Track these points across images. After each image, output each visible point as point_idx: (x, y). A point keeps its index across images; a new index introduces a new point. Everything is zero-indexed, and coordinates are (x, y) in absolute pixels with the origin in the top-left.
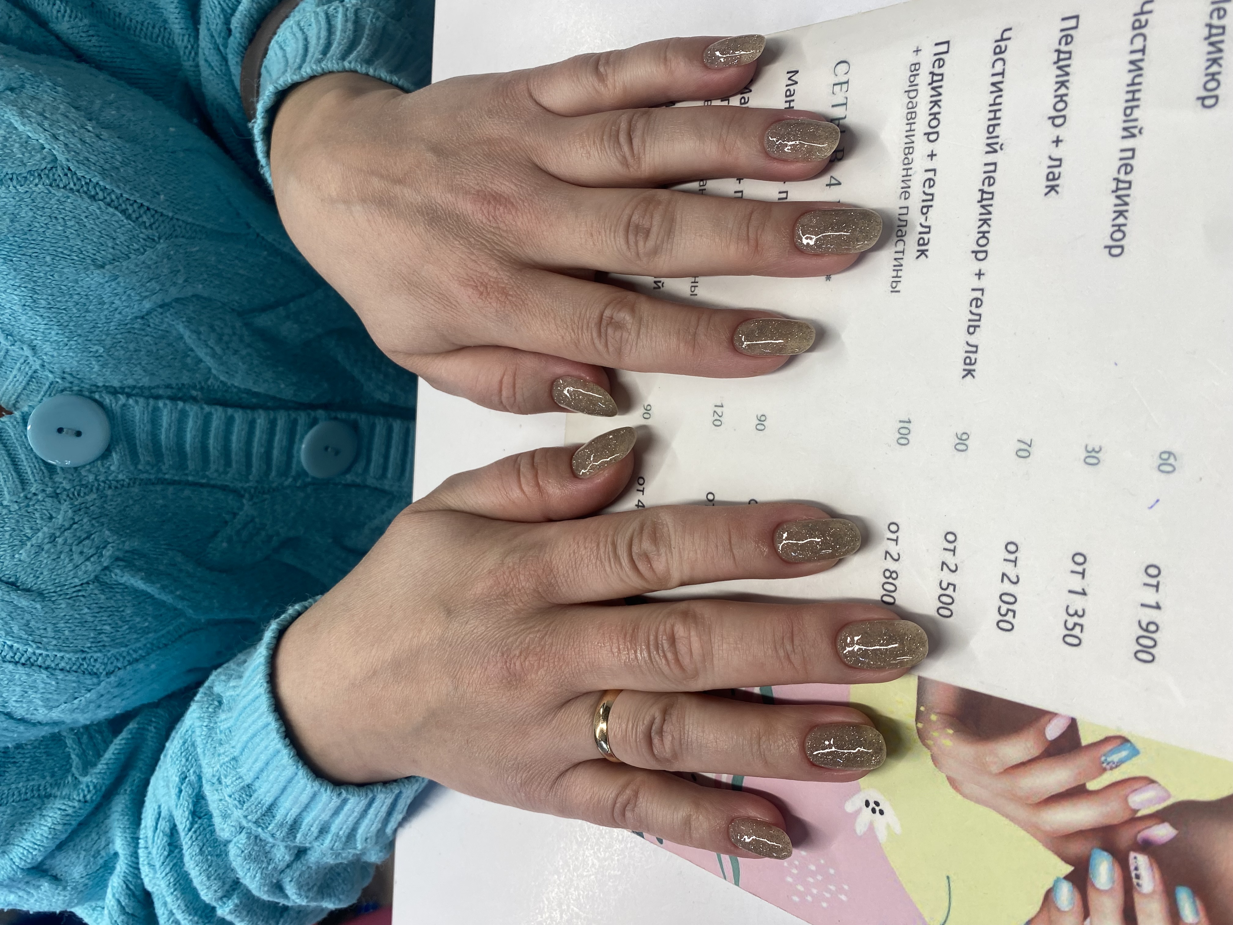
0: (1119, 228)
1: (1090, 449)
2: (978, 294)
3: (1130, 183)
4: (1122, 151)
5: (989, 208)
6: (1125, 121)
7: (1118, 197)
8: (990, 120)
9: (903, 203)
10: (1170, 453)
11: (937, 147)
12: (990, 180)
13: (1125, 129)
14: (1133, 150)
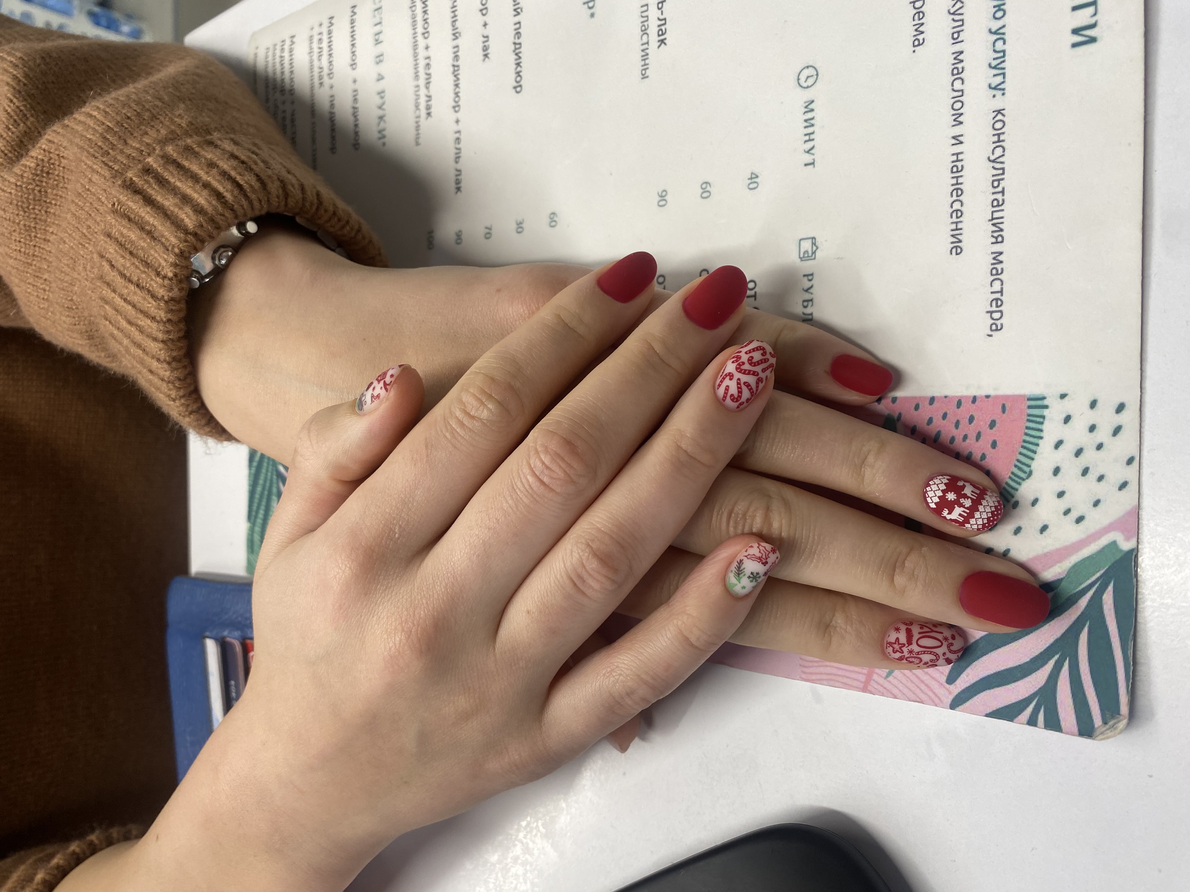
0: (518, 74)
1: (518, 222)
2: (457, 135)
3: (520, 44)
4: (515, 24)
5: (459, 76)
6: (514, 5)
7: (516, 54)
8: (453, 17)
9: (416, 83)
10: (554, 214)
11: (429, 41)
12: (456, 57)
13: (515, 10)
14: (519, 23)
